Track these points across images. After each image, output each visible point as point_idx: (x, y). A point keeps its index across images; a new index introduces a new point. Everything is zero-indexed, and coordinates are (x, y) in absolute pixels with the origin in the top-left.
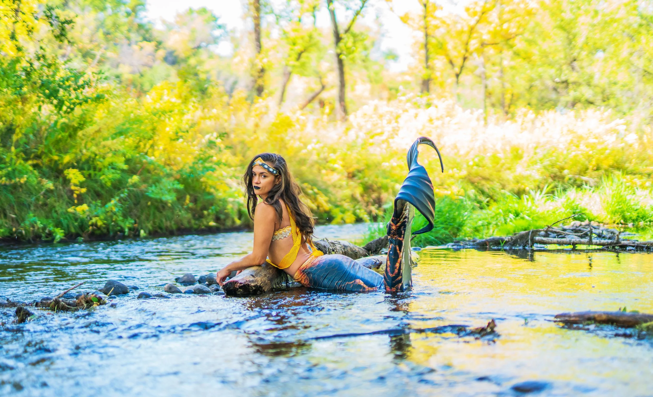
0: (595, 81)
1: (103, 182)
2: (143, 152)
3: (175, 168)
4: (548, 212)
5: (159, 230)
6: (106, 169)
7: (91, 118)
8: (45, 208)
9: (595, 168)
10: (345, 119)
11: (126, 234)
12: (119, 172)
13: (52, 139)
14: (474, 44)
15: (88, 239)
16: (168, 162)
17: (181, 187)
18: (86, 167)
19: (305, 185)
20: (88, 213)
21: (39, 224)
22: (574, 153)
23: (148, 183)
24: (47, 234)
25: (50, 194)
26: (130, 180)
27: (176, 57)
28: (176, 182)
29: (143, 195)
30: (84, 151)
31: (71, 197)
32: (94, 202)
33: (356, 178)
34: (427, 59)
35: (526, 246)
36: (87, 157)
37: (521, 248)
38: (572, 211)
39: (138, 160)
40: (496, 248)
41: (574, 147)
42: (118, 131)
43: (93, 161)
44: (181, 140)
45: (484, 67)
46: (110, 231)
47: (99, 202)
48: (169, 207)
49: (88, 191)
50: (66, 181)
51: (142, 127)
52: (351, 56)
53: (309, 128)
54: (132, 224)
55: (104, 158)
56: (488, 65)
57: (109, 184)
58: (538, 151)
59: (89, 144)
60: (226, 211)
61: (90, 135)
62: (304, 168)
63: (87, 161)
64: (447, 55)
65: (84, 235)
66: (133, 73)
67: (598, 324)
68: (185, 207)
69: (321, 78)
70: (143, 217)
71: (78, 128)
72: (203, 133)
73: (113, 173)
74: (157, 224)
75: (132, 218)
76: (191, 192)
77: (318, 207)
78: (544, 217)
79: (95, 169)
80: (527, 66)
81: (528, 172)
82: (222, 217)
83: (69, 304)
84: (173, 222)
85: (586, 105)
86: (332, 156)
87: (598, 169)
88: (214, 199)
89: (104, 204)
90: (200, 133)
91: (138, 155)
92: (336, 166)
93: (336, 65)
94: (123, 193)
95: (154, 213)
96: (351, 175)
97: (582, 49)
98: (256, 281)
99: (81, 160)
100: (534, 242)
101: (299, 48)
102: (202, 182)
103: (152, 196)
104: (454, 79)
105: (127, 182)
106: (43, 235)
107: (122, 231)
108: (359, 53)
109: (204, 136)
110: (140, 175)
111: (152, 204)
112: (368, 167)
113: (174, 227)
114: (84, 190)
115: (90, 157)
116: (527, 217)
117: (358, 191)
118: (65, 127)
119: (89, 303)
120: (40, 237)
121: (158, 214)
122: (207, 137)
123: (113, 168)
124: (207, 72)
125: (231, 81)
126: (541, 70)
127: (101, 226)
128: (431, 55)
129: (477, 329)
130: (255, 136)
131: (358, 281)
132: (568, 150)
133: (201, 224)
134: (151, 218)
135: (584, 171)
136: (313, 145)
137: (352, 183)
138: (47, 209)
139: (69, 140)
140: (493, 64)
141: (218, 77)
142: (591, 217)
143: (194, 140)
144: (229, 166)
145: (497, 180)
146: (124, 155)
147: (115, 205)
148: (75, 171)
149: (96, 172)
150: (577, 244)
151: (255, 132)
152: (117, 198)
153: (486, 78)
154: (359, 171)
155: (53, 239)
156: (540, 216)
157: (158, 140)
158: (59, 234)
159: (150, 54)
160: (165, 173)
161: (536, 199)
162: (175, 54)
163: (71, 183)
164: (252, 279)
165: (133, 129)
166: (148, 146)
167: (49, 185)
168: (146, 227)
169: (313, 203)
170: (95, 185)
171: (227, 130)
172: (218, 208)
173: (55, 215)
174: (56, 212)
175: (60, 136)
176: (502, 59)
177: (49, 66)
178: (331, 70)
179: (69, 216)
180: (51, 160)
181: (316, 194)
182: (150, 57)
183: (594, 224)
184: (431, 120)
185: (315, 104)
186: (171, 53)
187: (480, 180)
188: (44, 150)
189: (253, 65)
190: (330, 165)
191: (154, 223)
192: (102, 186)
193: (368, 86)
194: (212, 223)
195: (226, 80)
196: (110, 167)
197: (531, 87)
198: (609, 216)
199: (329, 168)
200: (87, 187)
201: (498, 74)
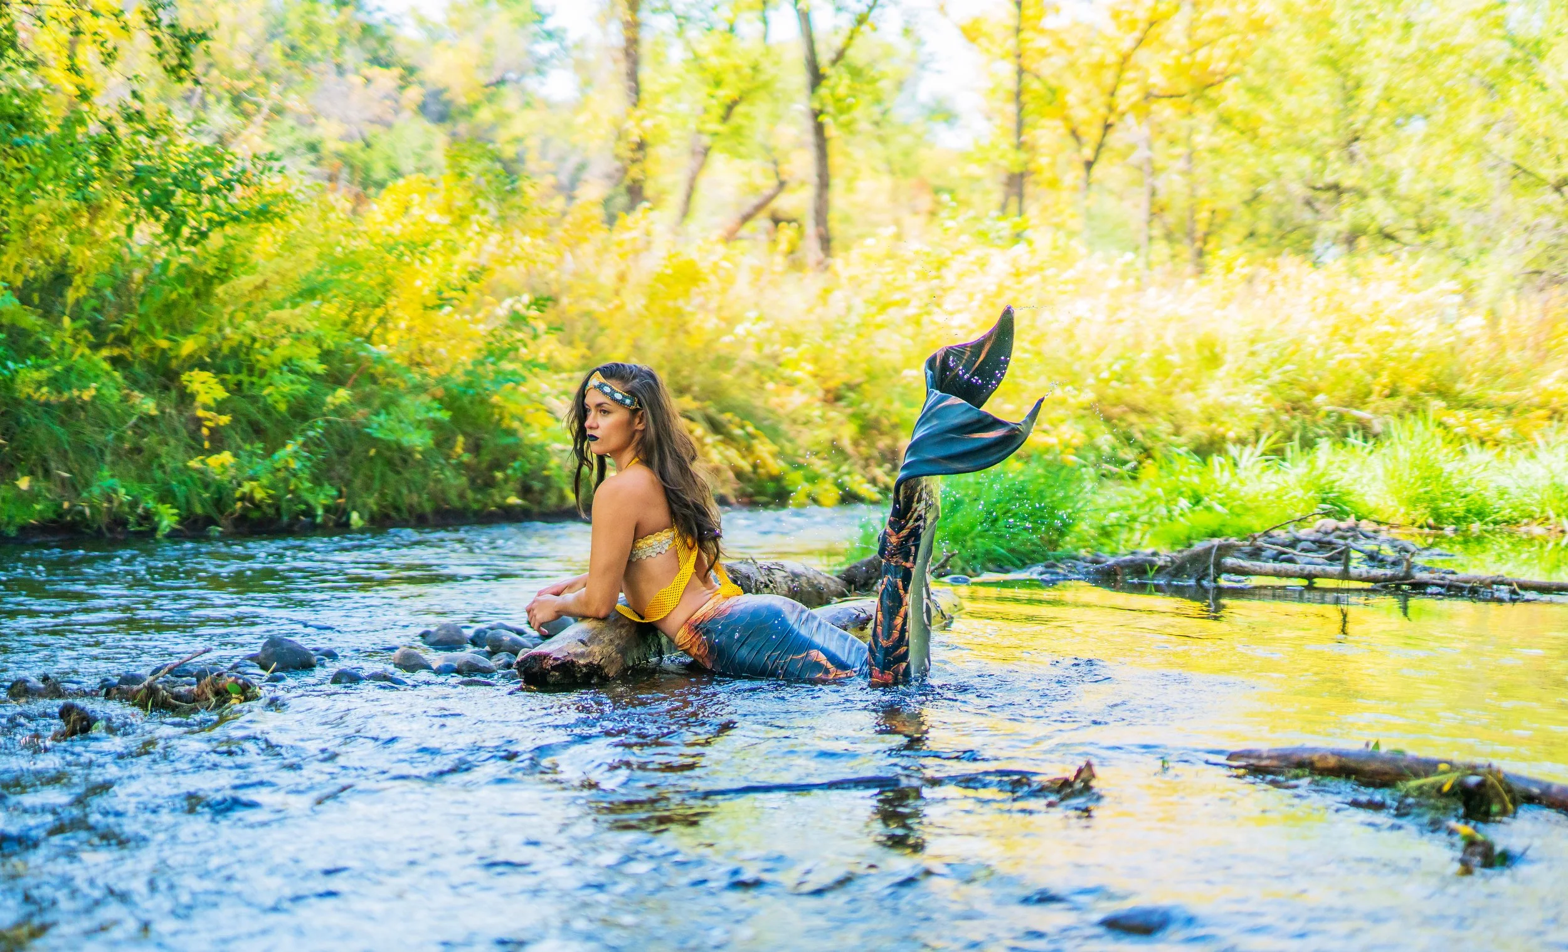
0: (1402, 186)
1: (270, 400)
2: (361, 335)
3: (432, 371)
4: (1265, 495)
5: (393, 514)
6: (276, 373)
7: (244, 256)
8: (136, 457)
9: (1387, 391)
10: (823, 267)
11: (319, 520)
12: (304, 380)
13: (157, 302)
14: (1128, 94)
15: (231, 529)
16: (418, 359)
17: (444, 416)
18: (231, 365)
19: (728, 416)
20: (233, 472)
21: (123, 495)
22: (1339, 357)
23: (369, 406)
24: (140, 516)
25: (148, 427)
26: (329, 399)
27: (448, 104)
28: (436, 405)
29: (358, 432)
30: (228, 331)
31: (195, 435)
32: (248, 447)
33: (842, 403)
34: (1020, 126)
35: (1202, 578)
36: (234, 343)
37: (1192, 582)
38: (1319, 496)
39: (349, 351)
40: (1136, 580)
41: (1340, 344)
42: (305, 286)
43: (247, 354)
44: (447, 309)
45: (1150, 147)
46: (283, 512)
47: (259, 446)
48: (418, 462)
49: (236, 420)
50: (186, 398)
51: (361, 279)
52: (844, 118)
53: (742, 286)
54: (332, 497)
55: (272, 347)
56: (1160, 143)
57: (282, 407)
58: (1259, 347)
59: (240, 317)
60: (546, 473)
61: (243, 295)
62: (727, 377)
63: (234, 352)
64: (1065, 118)
65: (223, 522)
66: (347, 138)
67: (1317, 778)
68: (453, 461)
69: (775, 163)
70: (358, 483)
71: (215, 277)
72: (498, 293)
73: (292, 382)
74: (390, 499)
75: (332, 485)
76: (469, 429)
77: (755, 467)
78: (1257, 508)
79: (251, 370)
80: (1248, 148)
81: (1234, 398)
82: (537, 485)
83: (178, 697)
84: (425, 496)
85: (1378, 242)
86: (789, 353)
87: (1393, 394)
88: (518, 445)
89: (269, 452)
90: (493, 292)
91: (347, 342)
92: (798, 374)
93: (810, 138)
94: (312, 428)
95: (383, 476)
96: (830, 396)
97: (1374, 113)
98: (590, 654)
99: (220, 349)
100: (1220, 569)
101: (726, 93)
102: (494, 406)
103: (379, 435)
104: (1081, 172)
105: (324, 404)
106: (131, 519)
107: (310, 512)
108: (862, 112)
109: (500, 301)
110: (353, 387)
111: (378, 453)
112: (872, 377)
113: (428, 507)
114: (225, 420)
115: (241, 343)
116: (1218, 508)
117: (847, 433)
118: (187, 275)
119: (222, 696)
120: (124, 523)
121: (392, 477)
122: (508, 302)
123: (291, 371)
124: (518, 140)
125: (573, 161)
126: (1277, 158)
127: (262, 500)
128: (1028, 119)
129: (1053, 782)
130: (617, 301)
131: (814, 653)
132: (1327, 350)
133: (489, 502)
134: (377, 484)
135: (1362, 397)
136: (748, 325)
137: (833, 414)
138: (140, 459)
139: (194, 302)
140: (1172, 142)
141: (543, 155)
142: (1363, 510)
143: (478, 310)
144: (557, 369)
145: (1162, 413)
146: (318, 341)
147: (295, 455)
148: (206, 375)
149: (255, 379)
150: (1316, 576)
151: (617, 293)
152: (300, 440)
153: (1154, 172)
154: (851, 388)
155: (154, 529)
156: (1250, 505)
157: (395, 308)
158: (168, 518)
159: (387, 96)
160: (410, 385)
161: (1241, 466)
162: (446, 96)
163: (197, 404)
164: (581, 649)
165: (340, 281)
166: (373, 321)
167: (148, 405)
168: (365, 505)
169: (744, 457)
170: (252, 409)
171: (555, 288)
172: (528, 466)
173: (158, 474)
174: (161, 466)
175: (174, 296)
176: (1191, 130)
177: (153, 133)
178: (801, 145)
179: (191, 477)
180: (152, 349)
181: (752, 436)
182: (388, 102)
183: (1366, 526)
184: (1017, 275)
185: (762, 222)
186: (436, 94)
187: (1125, 412)
188: (136, 326)
189: (620, 135)
190: (787, 372)
191: (383, 495)
192: (268, 411)
193: (886, 181)
194: (513, 500)
195: (562, 159)
196: (285, 368)
197: (1256, 196)
198: (1403, 509)
199: (783, 378)
200: (233, 411)
201: (1181, 164)
